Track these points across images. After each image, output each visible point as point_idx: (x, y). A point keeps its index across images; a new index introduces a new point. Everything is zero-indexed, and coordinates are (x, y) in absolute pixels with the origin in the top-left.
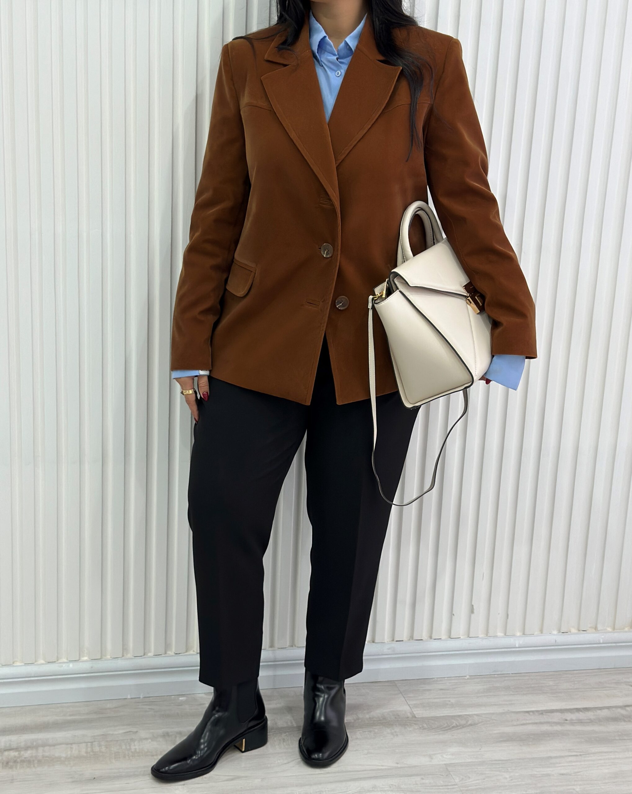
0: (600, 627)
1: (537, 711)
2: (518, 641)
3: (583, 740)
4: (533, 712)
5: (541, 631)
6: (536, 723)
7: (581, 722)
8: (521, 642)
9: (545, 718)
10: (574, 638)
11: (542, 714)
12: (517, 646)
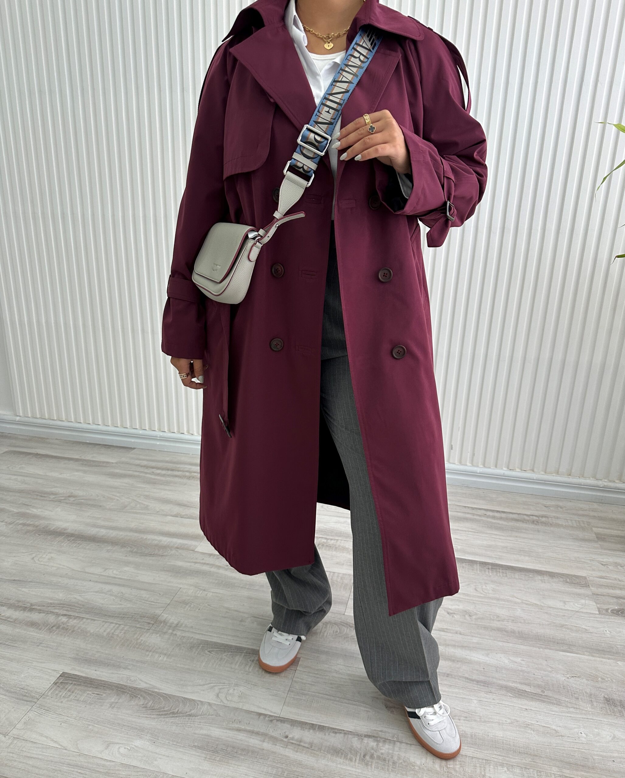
0: (535, 470)
1: (471, 507)
2: (479, 469)
3: (486, 526)
4: (468, 507)
5: (496, 467)
6: (465, 513)
7: (494, 517)
8: (481, 471)
9: (474, 512)
10: (517, 473)
11: (473, 509)
12: (478, 472)
